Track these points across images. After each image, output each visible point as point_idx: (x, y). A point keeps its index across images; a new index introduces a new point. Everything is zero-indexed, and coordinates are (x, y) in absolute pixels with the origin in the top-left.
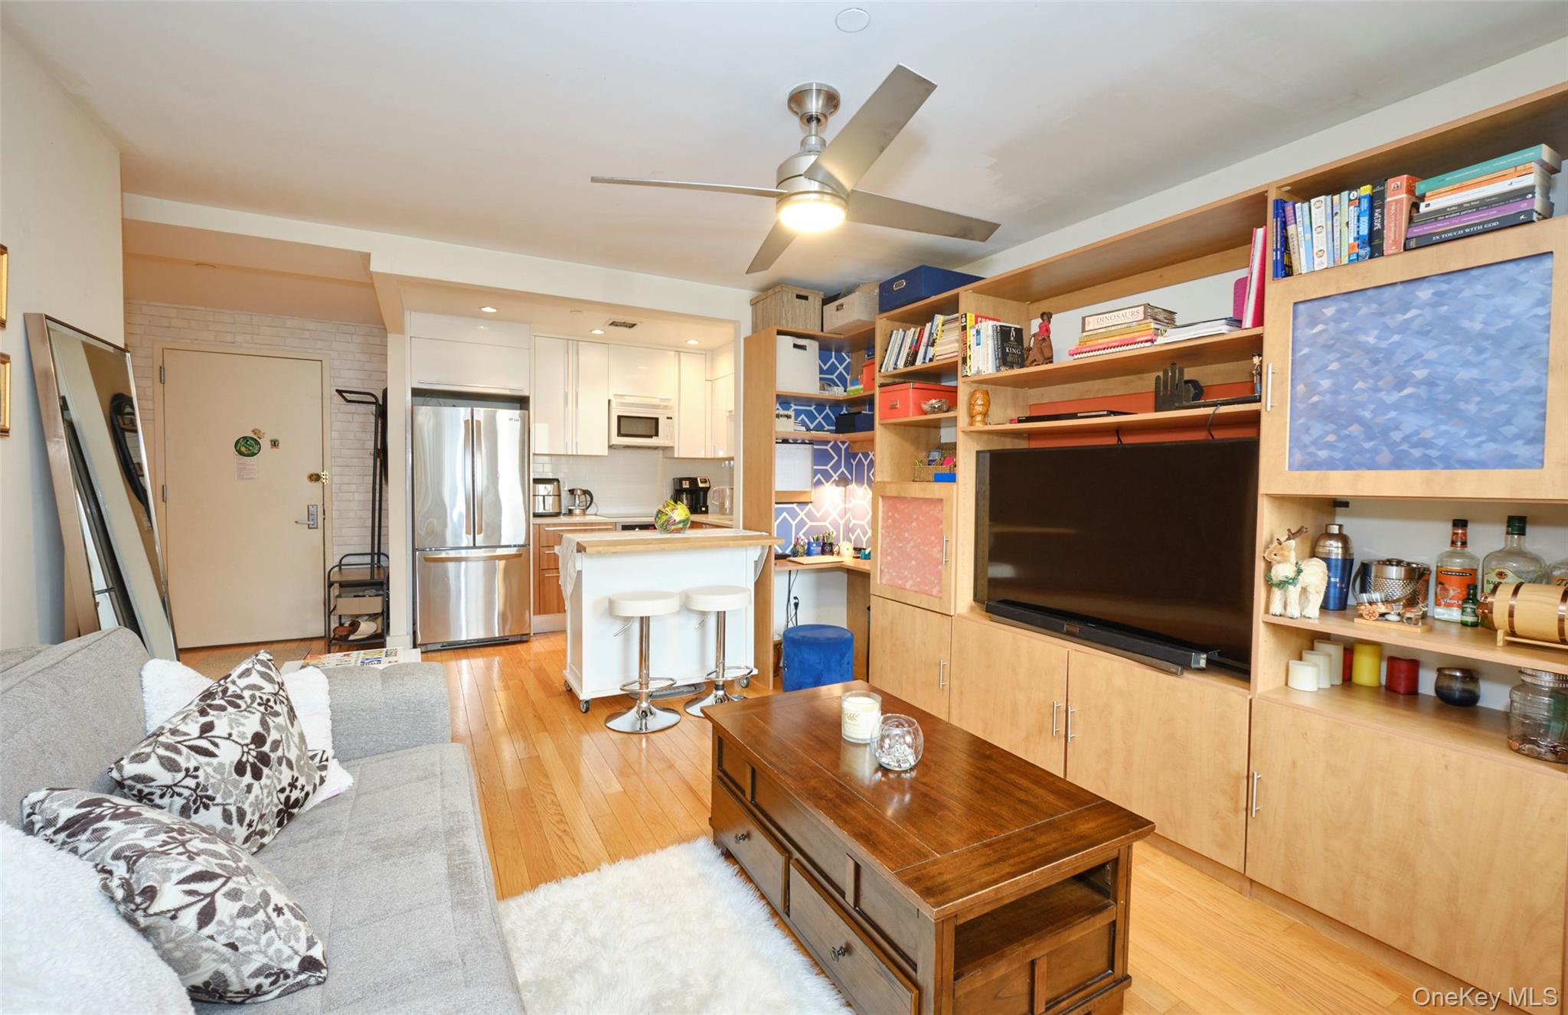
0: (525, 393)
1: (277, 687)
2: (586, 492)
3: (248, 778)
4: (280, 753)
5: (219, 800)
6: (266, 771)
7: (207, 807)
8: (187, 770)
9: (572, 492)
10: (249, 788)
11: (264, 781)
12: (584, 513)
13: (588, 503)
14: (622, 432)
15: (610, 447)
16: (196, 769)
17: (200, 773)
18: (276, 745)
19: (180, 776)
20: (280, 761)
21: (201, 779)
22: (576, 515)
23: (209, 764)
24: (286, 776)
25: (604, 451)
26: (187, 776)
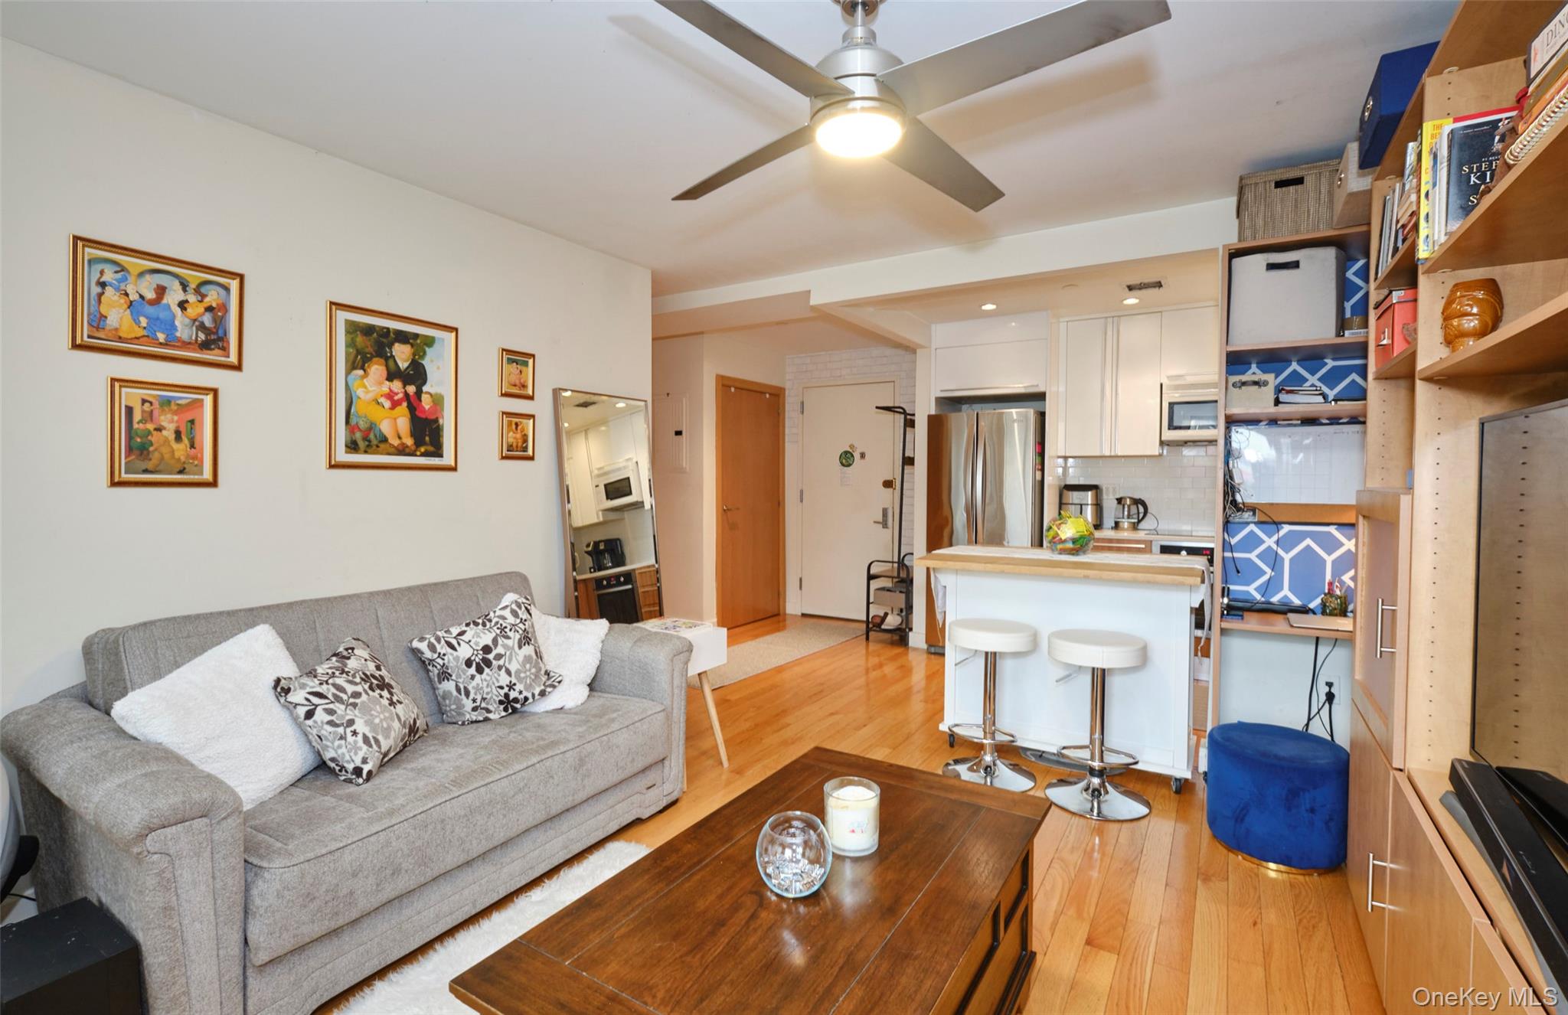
0: (1041, 389)
1: (518, 621)
2: (1137, 501)
3: (473, 670)
4: (501, 662)
5: (454, 677)
6: (487, 670)
7: (448, 680)
8: (440, 654)
9: (1120, 501)
10: (473, 677)
11: (484, 676)
12: (1135, 527)
13: (1141, 516)
14: (1176, 424)
15: (1162, 443)
16: (444, 655)
17: (446, 658)
18: (499, 657)
19: (436, 656)
20: (500, 668)
21: (446, 662)
22: (1123, 529)
23: (452, 654)
24: (504, 680)
25: (1155, 450)
26: (439, 657)
